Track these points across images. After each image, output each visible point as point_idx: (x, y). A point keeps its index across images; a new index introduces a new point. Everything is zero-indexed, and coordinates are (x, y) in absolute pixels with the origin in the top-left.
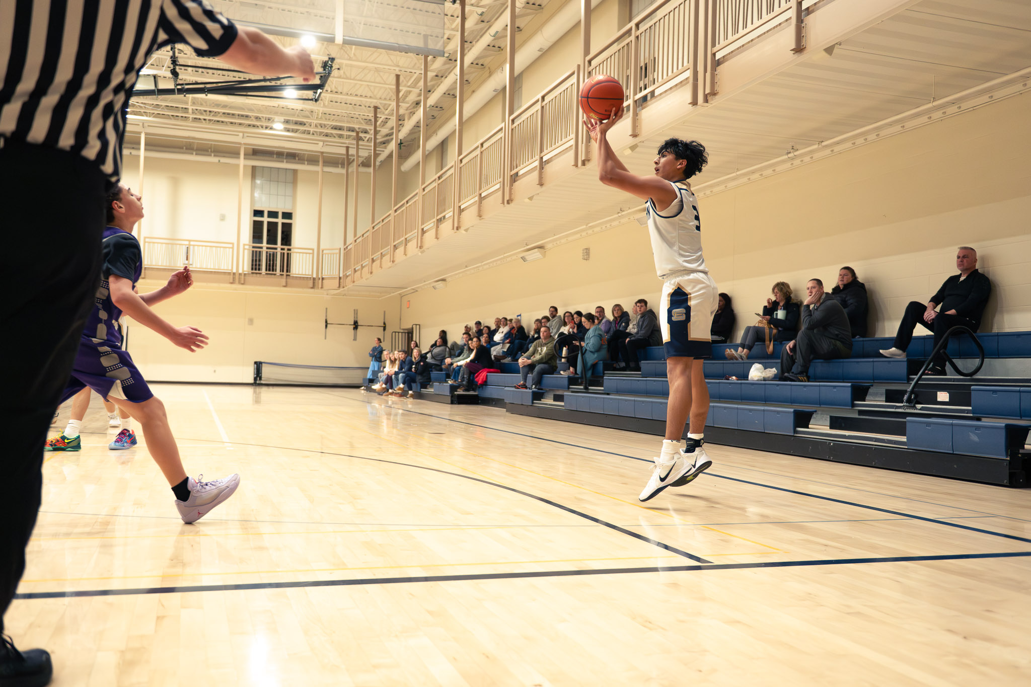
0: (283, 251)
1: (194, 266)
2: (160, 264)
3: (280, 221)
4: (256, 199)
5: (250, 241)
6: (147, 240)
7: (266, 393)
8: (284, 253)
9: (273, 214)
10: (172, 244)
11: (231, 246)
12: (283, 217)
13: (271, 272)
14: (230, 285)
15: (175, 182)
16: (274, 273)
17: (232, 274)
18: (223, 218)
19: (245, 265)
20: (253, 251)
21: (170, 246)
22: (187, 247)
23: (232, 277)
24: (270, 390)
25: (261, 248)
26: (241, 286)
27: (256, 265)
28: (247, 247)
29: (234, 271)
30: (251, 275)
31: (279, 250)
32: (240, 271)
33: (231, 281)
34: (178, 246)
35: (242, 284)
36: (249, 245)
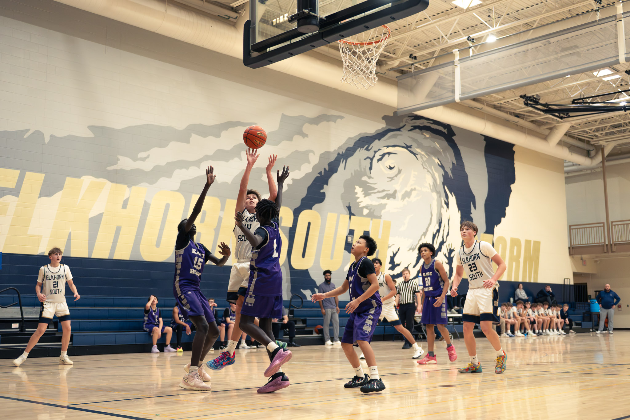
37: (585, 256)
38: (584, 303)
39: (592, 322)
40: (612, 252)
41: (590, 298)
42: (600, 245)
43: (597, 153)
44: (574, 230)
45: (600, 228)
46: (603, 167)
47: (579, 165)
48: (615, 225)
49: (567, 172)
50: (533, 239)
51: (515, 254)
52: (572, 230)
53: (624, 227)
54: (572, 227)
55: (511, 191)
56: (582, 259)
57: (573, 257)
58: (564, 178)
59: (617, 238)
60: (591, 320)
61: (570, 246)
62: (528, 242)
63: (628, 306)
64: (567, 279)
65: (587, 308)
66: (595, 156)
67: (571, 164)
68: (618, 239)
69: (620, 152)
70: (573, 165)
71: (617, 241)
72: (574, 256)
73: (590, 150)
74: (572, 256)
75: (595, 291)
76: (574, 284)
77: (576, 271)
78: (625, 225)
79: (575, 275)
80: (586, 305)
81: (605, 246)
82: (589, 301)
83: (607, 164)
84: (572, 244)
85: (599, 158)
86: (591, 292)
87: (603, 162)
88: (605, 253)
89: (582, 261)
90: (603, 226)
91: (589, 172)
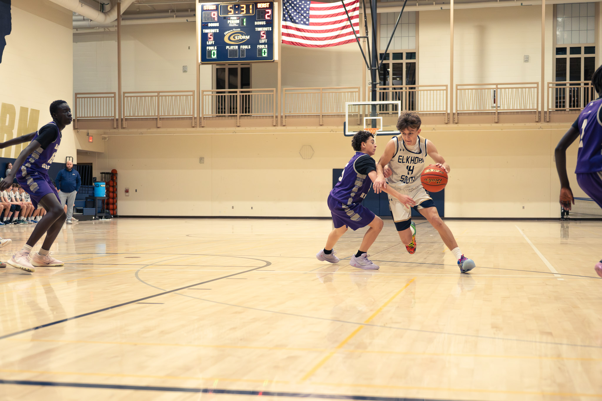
0: (586, 86)
1: (502, 108)
2: (471, 109)
3: (583, 56)
4: (558, 36)
5: (553, 80)
6: (459, 87)
7: (574, 228)
8: (588, 88)
9: (575, 50)
10: (481, 89)
11: (536, 85)
12: (586, 53)
13: (576, 108)
14: (535, 124)
15: (482, 30)
16: (579, 108)
17: (537, 113)
18: (527, 59)
19: (549, 104)
20: (557, 89)
21: (479, 90)
22: (495, 91)
23: (537, 115)
24: (577, 224)
25: (565, 85)
26: (546, 124)
27: (560, 102)
28: (551, 85)
29: (540, 110)
30: (556, 112)
31: (582, 85)
32: (546, 110)
33: (537, 120)
34: (486, 90)
35: (548, 122)
36: (553, 84)
37: (91, 131)
38: (87, 186)
39: (95, 209)
40: (123, 128)
41: (95, 181)
42: (109, 119)
43: (112, 8)
44: (80, 99)
45: (110, 99)
46: (118, 26)
47: (91, 20)
48: (127, 97)
49: (76, 28)
50: (30, 106)
51: (7, 124)
52: (78, 99)
53: (137, 100)
54: (78, 96)
55: (5, 44)
56: (88, 135)
57: (78, 132)
58: (72, 34)
59: (128, 113)
60: (94, 206)
61: (74, 118)
62: (24, 110)
63: (136, 191)
64: (70, 157)
65: (90, 192)
66: (109, 11)
67: (82, 18)
68: (130, 113)
69: (138, 10)
70: (84, 20)
71: (128, 115)
72: (78, 130)
73: (104, 4)
74: (76, 130)
75: (102, 173)
76: (77, 163)
77: (80, 148)
78: (139, 98)
79: (79, 152)
80: (89, 189)
81: (115, 120)
82: (93, 184)
83: (123, 23)
84: (78, 116)
85: (114, 15)
86: (96, 174)
87: (118, 20)
88: (115, 128)
89: (88, 136)
90: (114, 97)
91: (102, 30)
